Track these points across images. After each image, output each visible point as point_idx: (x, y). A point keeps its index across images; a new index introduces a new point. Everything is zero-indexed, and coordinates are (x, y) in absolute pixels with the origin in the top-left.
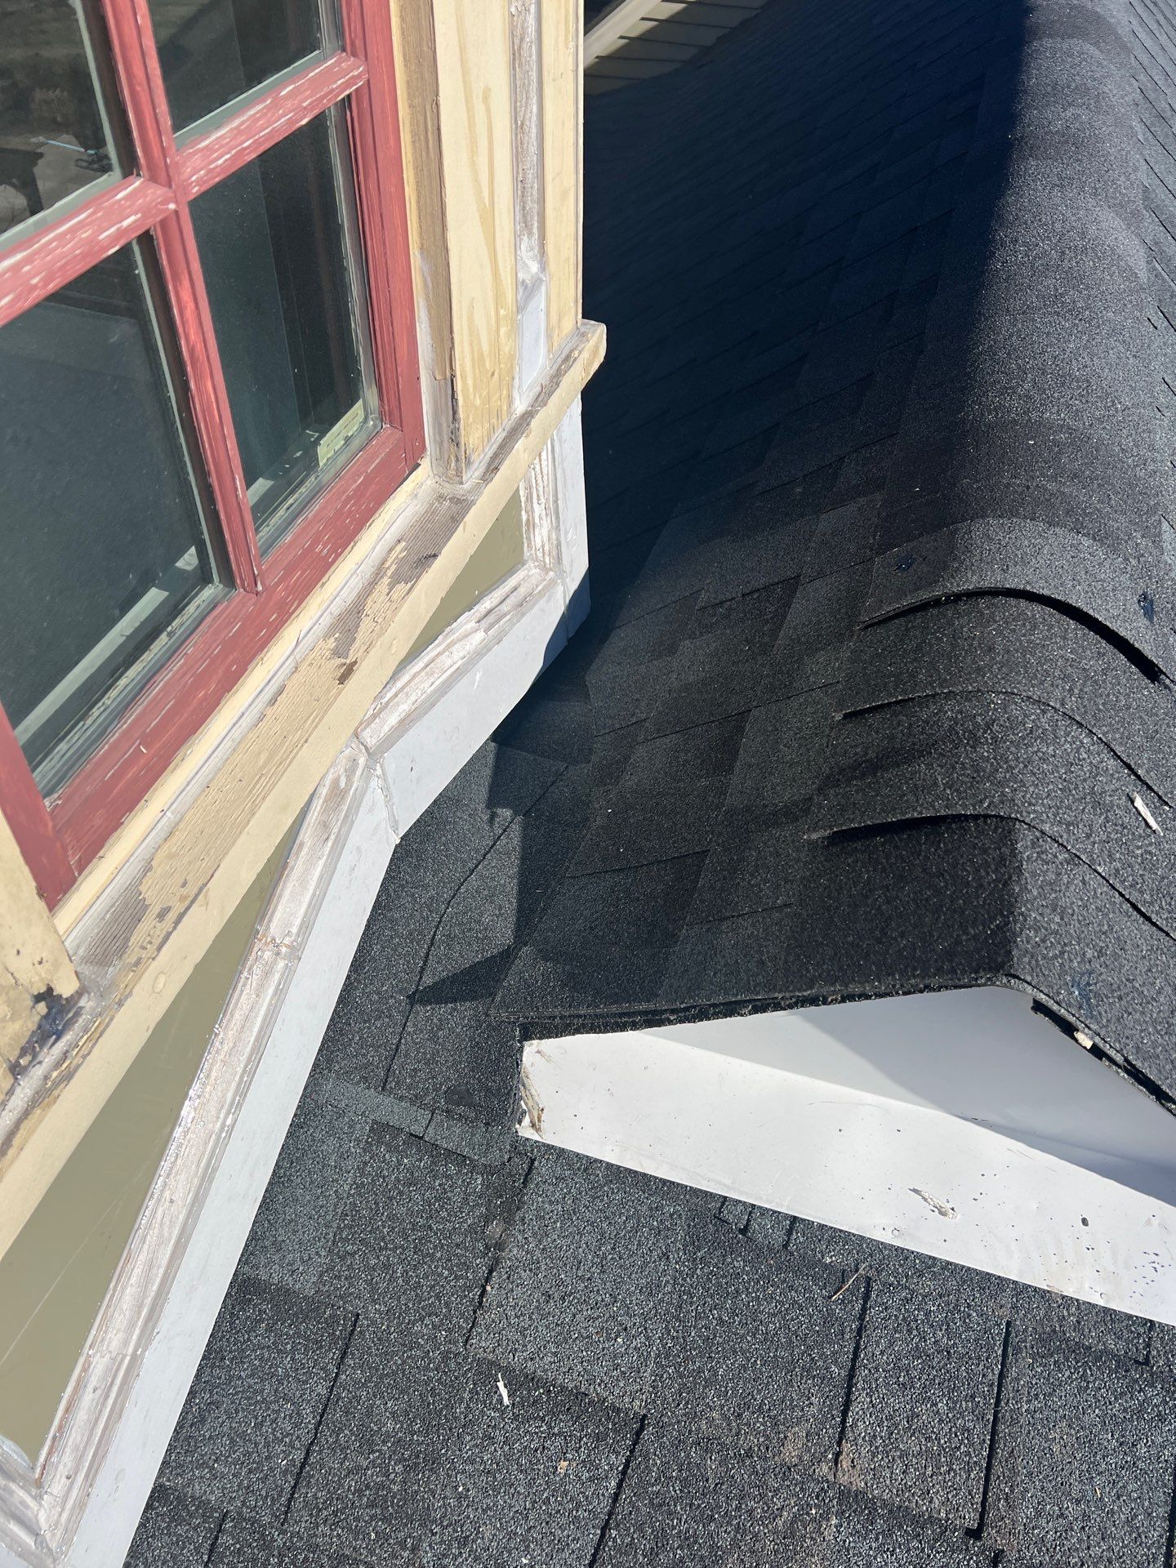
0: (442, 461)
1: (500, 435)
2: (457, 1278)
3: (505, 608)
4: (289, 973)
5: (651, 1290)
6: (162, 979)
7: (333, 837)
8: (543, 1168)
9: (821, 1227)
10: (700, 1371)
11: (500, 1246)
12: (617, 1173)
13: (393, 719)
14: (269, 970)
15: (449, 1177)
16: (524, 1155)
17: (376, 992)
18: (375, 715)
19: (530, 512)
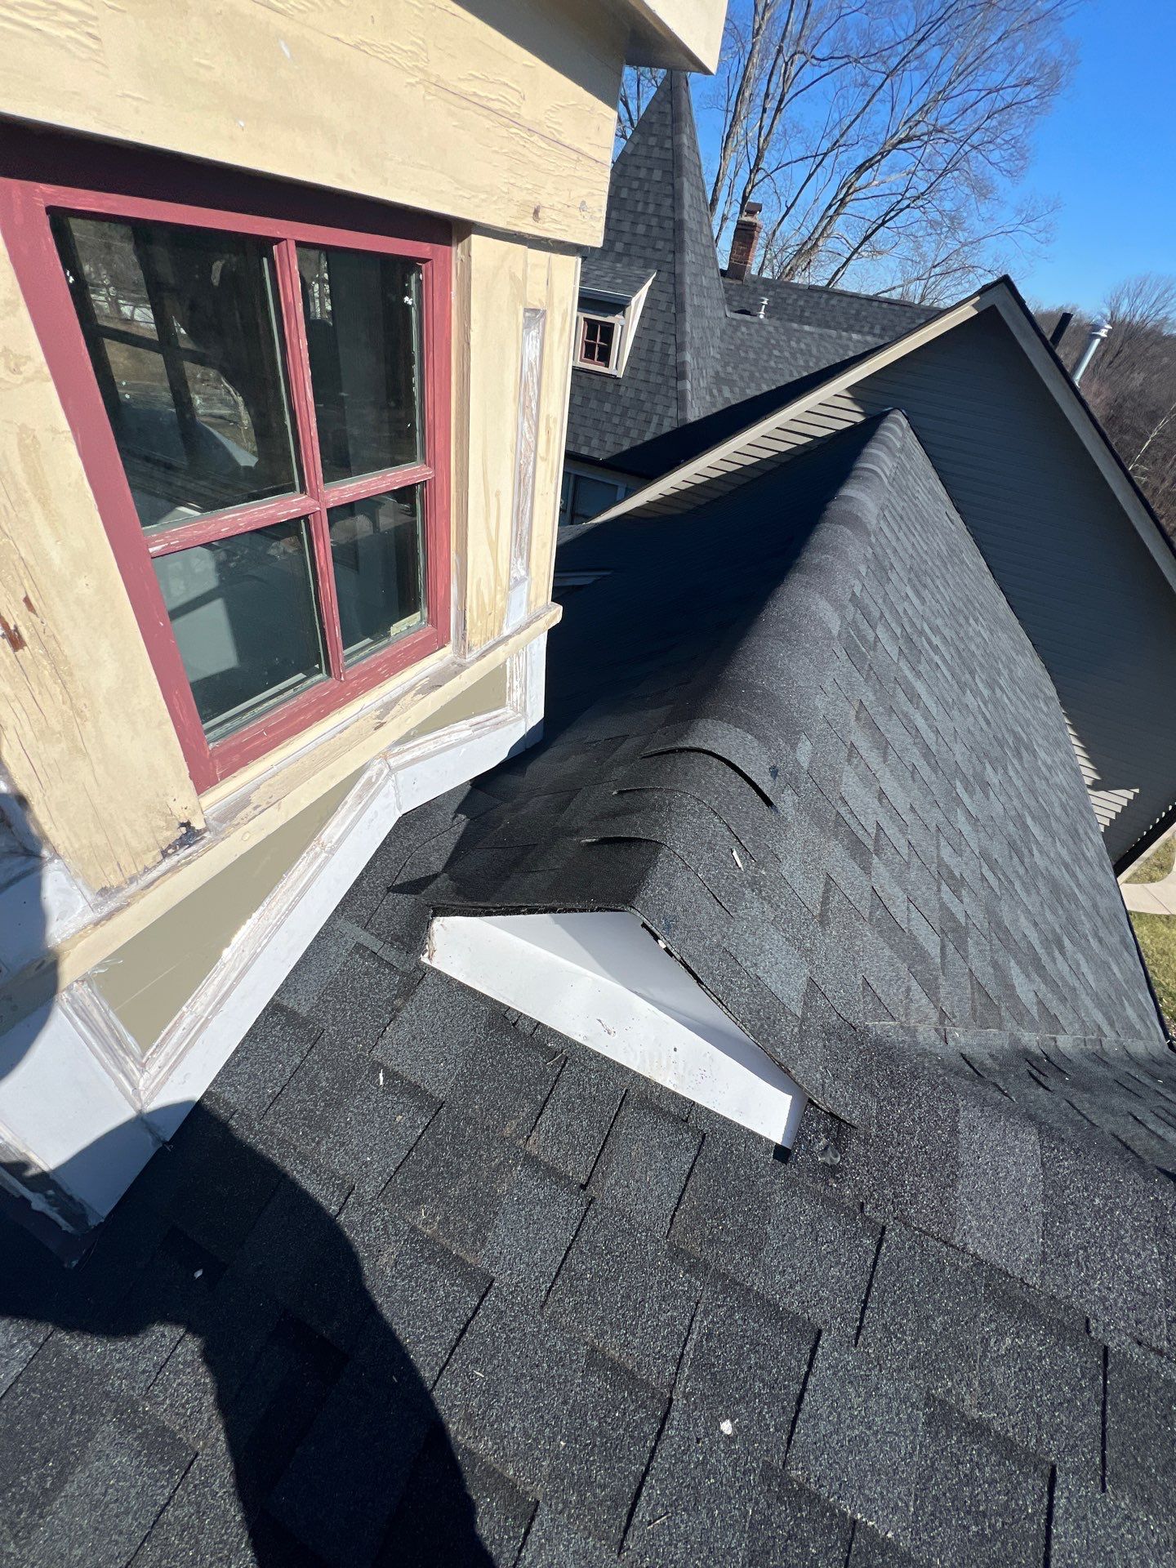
0: (457, 647)
1: (491, 642)
2: (374, 1021)
3: (488, 723)
4: (327, 859)
5: (463, 1044)
6: (248, 835)
7: (363, 803)
8: (429, 978)
9: (551, 1029)
10: (476, 1085)
11: (398, 1010)
12: (463, 987)
13: (408, 757)
14: (317, 856)
15: (384, 974)
16: (421, 970)
17: (373, 882)
18: (398, 753)
19: (512, 683)
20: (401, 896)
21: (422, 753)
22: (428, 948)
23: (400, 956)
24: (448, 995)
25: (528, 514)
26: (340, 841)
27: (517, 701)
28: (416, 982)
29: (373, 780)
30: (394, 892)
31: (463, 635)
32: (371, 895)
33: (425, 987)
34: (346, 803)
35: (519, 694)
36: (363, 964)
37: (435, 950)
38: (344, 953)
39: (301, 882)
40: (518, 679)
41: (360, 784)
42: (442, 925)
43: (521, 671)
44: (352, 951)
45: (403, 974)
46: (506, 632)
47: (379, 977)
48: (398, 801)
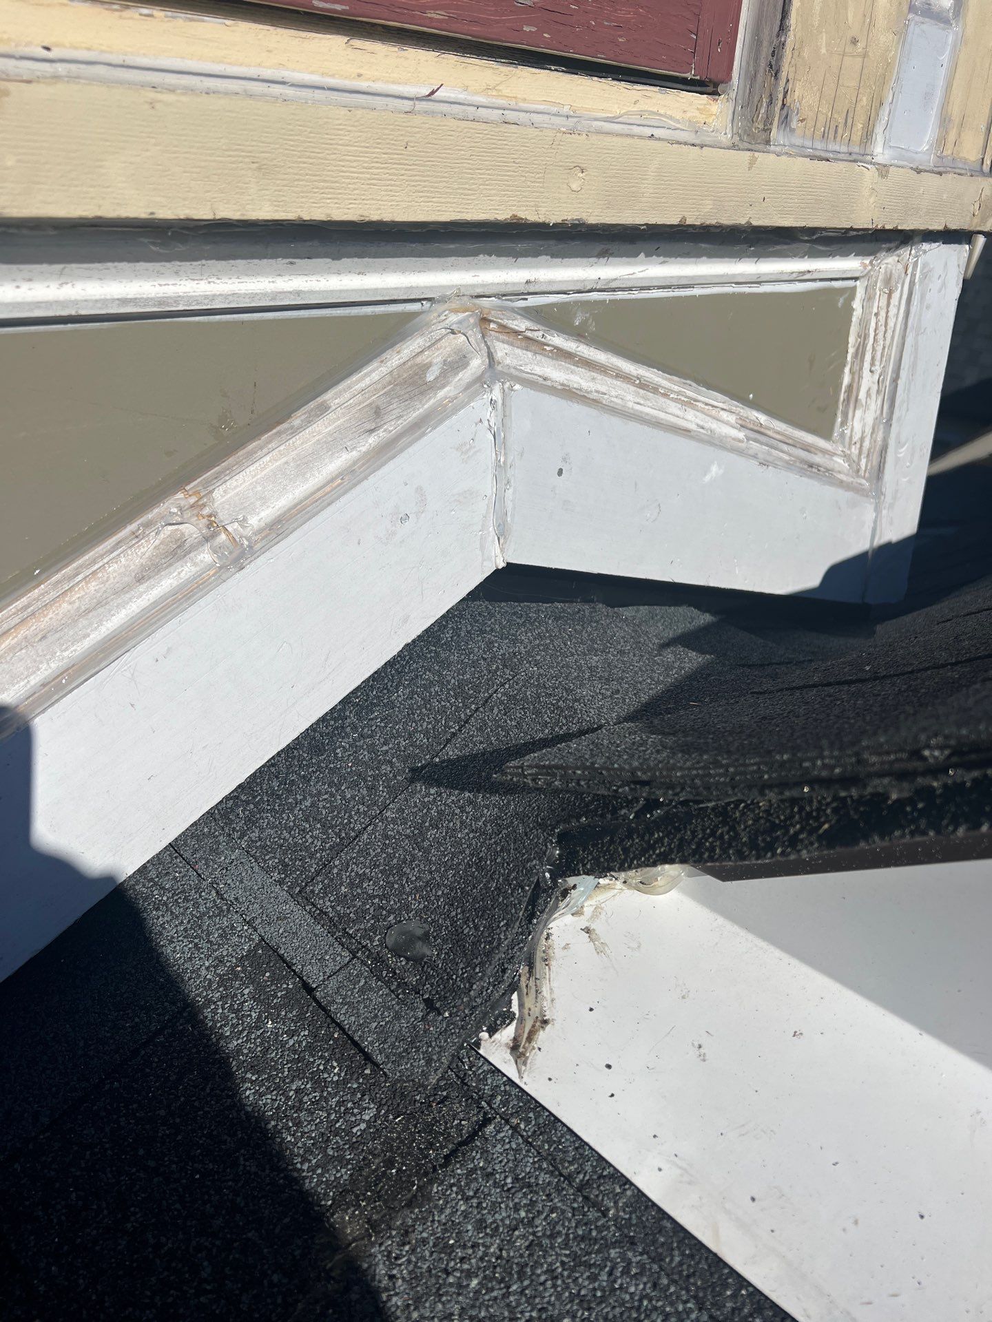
0: (749, 108)
3: (785, 448)
4: (211, 579)
8: (500, 1143)
13: (558, 373)
14: (178, 551)
17: (372, 749)
20: (452, 797)
21: (597, 392)
22: (515, 1008)
23: (397, 1017)
24: (574, 1256)
26: (278, 528)
27: (862, 439)
28: (442, 1147)
29: (430, 377)
30: (431, 781)
31: (773, 54)
32: (354, 785)
33: (474, 1185)
34: (324, 409)
35: (870, 418)
36: (259, 1023)
37: (545, 1022)
38: (204, 972)
39: (100, 623)
40: (878, 368)
41: (384, 370)
42: (587, 930)
43: (888, 342)
44: (233, 969)
45: (395, 1099)
46: (881, 154)
47: (297, 1091)
48: (499, 499)
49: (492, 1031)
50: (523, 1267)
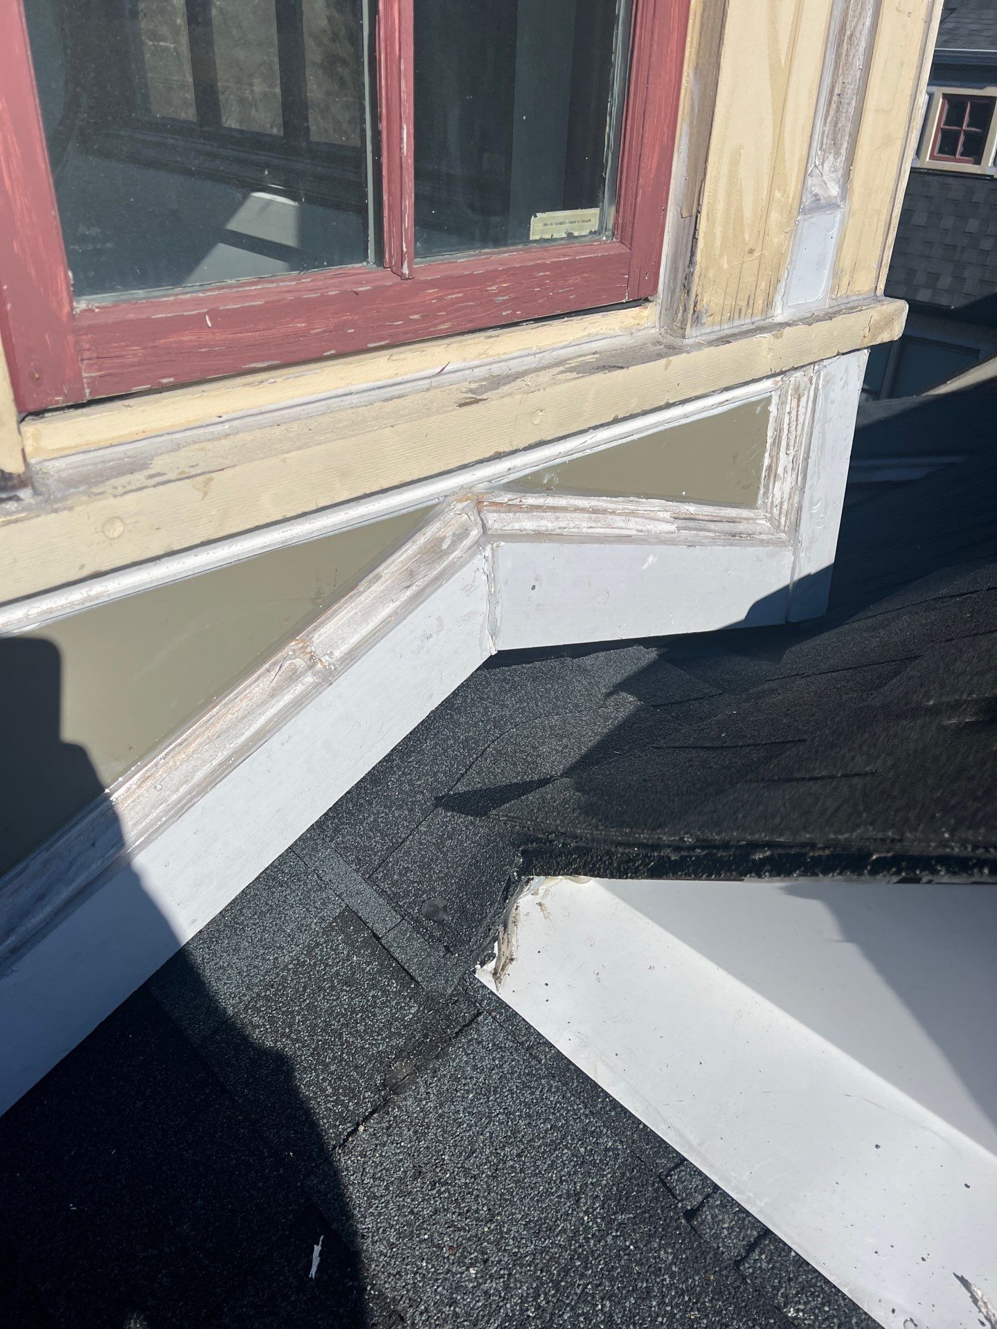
0: (670, 311)
1: (745, 323)
2: (336, 1102)
3: (712, 526)
4: (316, 689)
7: (414, 588)
8: (486, 1025)
11: (396, 1089)
12: (564, 1070)
13: (528, 524)
14: (294, 676)
15: (385, 992)
16: (472, 1002)
17: (411, 783)
18: (509, 508)
19: (775, 458)
20: (461, 820)
21: (559, 528)
22: (496, 951)
23: (429, 955)
24: (523, 1083)
25: (863, 44)
26: (352, 656)
27: (781, 503)
28: (454, 1028)
29: (445, 546)
30: (448, 807)
31: (686, 278)
32: (400, 808)
33: (471, 1048)
34: (378, 577)
35: (787, 487)
36: (348, 958)
37: (512, 960)
38: (313, 926)
39: (250, 726)
40: (792, 452)
41: (415, 547)
42: (540, 904)
43: (799, 433)
44: (331, 924)
45: (429, 1001)
46: (780, 315)
47: (373, 996)
48: (492, 613)
49: (483, 964)
50: (496, 1088)
